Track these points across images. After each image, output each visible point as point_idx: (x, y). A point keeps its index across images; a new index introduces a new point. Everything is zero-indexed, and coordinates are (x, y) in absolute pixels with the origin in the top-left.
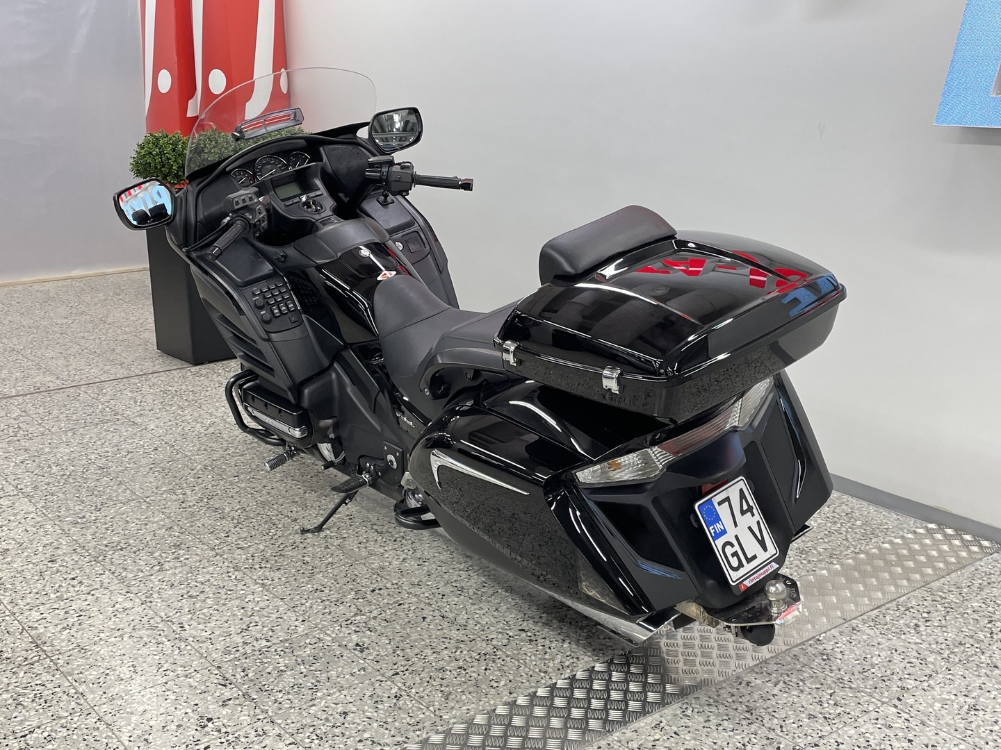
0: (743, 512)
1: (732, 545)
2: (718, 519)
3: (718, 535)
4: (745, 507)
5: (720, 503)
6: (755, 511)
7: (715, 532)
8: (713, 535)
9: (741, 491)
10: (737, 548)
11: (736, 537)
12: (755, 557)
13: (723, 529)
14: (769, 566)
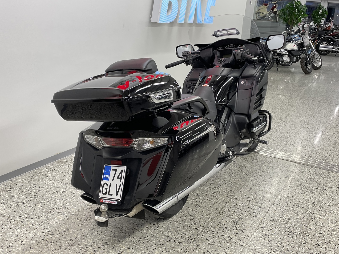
0: (118, 178)
1: (107, 186)
2: (109, 174)
3: (105, 179)
4: (120, 177)
5: (113, 170)
6: (122, 180)
7: (105, 177)
8: (104, 178)
9: (122, 171)
11: (110, 184)
12: (112, 195)
13: (108, 178)
14: (114, 201)
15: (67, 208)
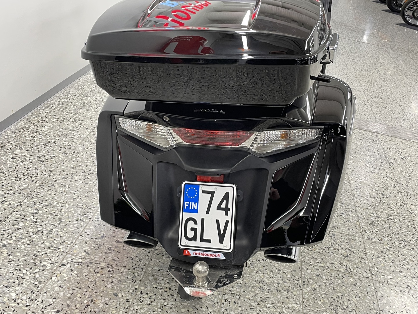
0: (219, 208)
1: (196, 223)
2: (196, 200)
3: (188, 210)
4: (223, 206)
5: (204, 192)
6: (230, 213)
7: (188, 207)
8: (185, 208)
9: (227, 194)
10: (198, 227)
11: (203, 220)
12: (209, 241)
13: (196, 208)
14: (217, 254)
15: (62, 250)
